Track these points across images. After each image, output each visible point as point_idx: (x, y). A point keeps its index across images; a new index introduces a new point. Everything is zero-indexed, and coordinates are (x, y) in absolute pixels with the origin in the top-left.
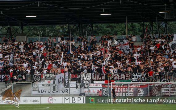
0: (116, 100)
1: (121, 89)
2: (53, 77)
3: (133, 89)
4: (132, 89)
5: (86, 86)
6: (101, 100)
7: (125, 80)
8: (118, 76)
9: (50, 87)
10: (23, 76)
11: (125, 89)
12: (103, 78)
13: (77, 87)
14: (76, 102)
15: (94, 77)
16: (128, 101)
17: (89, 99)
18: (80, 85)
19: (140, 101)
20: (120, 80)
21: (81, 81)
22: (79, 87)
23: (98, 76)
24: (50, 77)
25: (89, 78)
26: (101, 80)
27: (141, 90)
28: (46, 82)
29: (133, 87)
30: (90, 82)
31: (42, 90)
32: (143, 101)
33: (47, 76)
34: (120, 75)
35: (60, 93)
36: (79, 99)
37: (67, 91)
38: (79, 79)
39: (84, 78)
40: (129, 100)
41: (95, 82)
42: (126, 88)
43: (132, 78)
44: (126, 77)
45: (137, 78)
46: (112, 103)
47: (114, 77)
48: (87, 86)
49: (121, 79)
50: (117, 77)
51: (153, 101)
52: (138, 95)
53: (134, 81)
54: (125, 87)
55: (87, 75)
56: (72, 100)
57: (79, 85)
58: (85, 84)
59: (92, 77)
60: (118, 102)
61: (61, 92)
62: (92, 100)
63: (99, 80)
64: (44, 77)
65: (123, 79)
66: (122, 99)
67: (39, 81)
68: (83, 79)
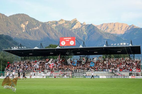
1: (56, 74)
5: (46, 73)
29: (59, 74)
35: (39, 75)
38: (44, 71)
43: (59, 71)
55: (46, 70)
62: (48, 77)
63: (49, 72)
65: (56, 71)
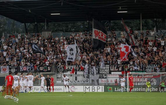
1: (136, 79)
2: (75, 68)
4: (146, 79)
5: (105, 77)
6: (118, 89)
9: (72, 77)
10: (49, 67)
11: (139, 79)
12: (120, 69)
14: (96, 91)
15: (112, 69)
17: (108, 88)
18: (99, 75)
19: (154, 90)
20: (135, 71)
21: (100, 72)
23: (115, 68)
25: (107, 69)
26: (118, 71)
27: (154, 80)
28: (69, 73)
29: (147, 78)
30: (108, 73)
32: (156, 89)
35: (81, 83)
36: (98, 88)
37: (87, 80)
40: (143, 89)
41: (112, 73)
43: (146, 70)
44: (140, 69)
45: (150, 69)
46: (128, 92)
47: (130, 68)
50: (133, 68)
53: (148, 72)
54: (139, 77)
55: (105, 66)
56: (92, 89)
58: (104, 75)
59: (109, 68)
60: (133, 90)
61: (82, 81)
62: (110, 89)
63: (116, 71)
66: (137, 88)
67: (62, 72)
68: (102, 70)
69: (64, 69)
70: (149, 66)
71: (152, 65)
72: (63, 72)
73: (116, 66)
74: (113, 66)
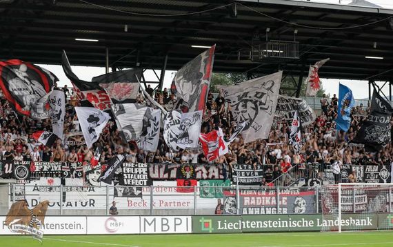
0: (258, 222)
1: (263, 198)
2: (60, 169)
3: (286, 198)
4: (283, 198)
5: (137, 193)
6: (225, 224)
7: (219, 179)
8: (204, 170)
9: (52, 193)
11: (269, 198)
12: (173, 174)
13: (116, 195)
16: (281, 225)
17: (201, 221)
18: (123, 189)
19: (305, 225)
20: (208, 179)
21: (125, 180)
22: (120, 194)
23: (162, 170)
24: (52, 170)
25: (142, 173)
26: (169, 179)
27: (302, 201)
28: (43, 181)
29: (285, 195)
30: (145, 184)
31: (32, 200)
32: (310, 223)
33: (45, 167)
34: (207, 169)
35: (77, 208)
36: (178, 222)
37: (92, 202)
39: (130, 173)
41: (155, 183)
42: (271, 196)
43: (233, 176)
44: (219, 174)
47: (196, 172)
48: (139, 192)
49: (210, 177)
50: (202, 173)
51: (328, 222)
52: (296, 212)
55: (137, 167)
56: (162, 225)
57: (120, 189)
58: (135, 188)
59: (148, 172)
60: (261, 227)
61: (79, 204)
62: (207, 225)
63: (164, 180)
64: (37, 170)
65: (213, 177)
68: (129, 175)
69: (30, 172)
70: (238, 168)
71: (245, 166)
72: (29, 179)
73: (164, 167)
74: (157, 167)
